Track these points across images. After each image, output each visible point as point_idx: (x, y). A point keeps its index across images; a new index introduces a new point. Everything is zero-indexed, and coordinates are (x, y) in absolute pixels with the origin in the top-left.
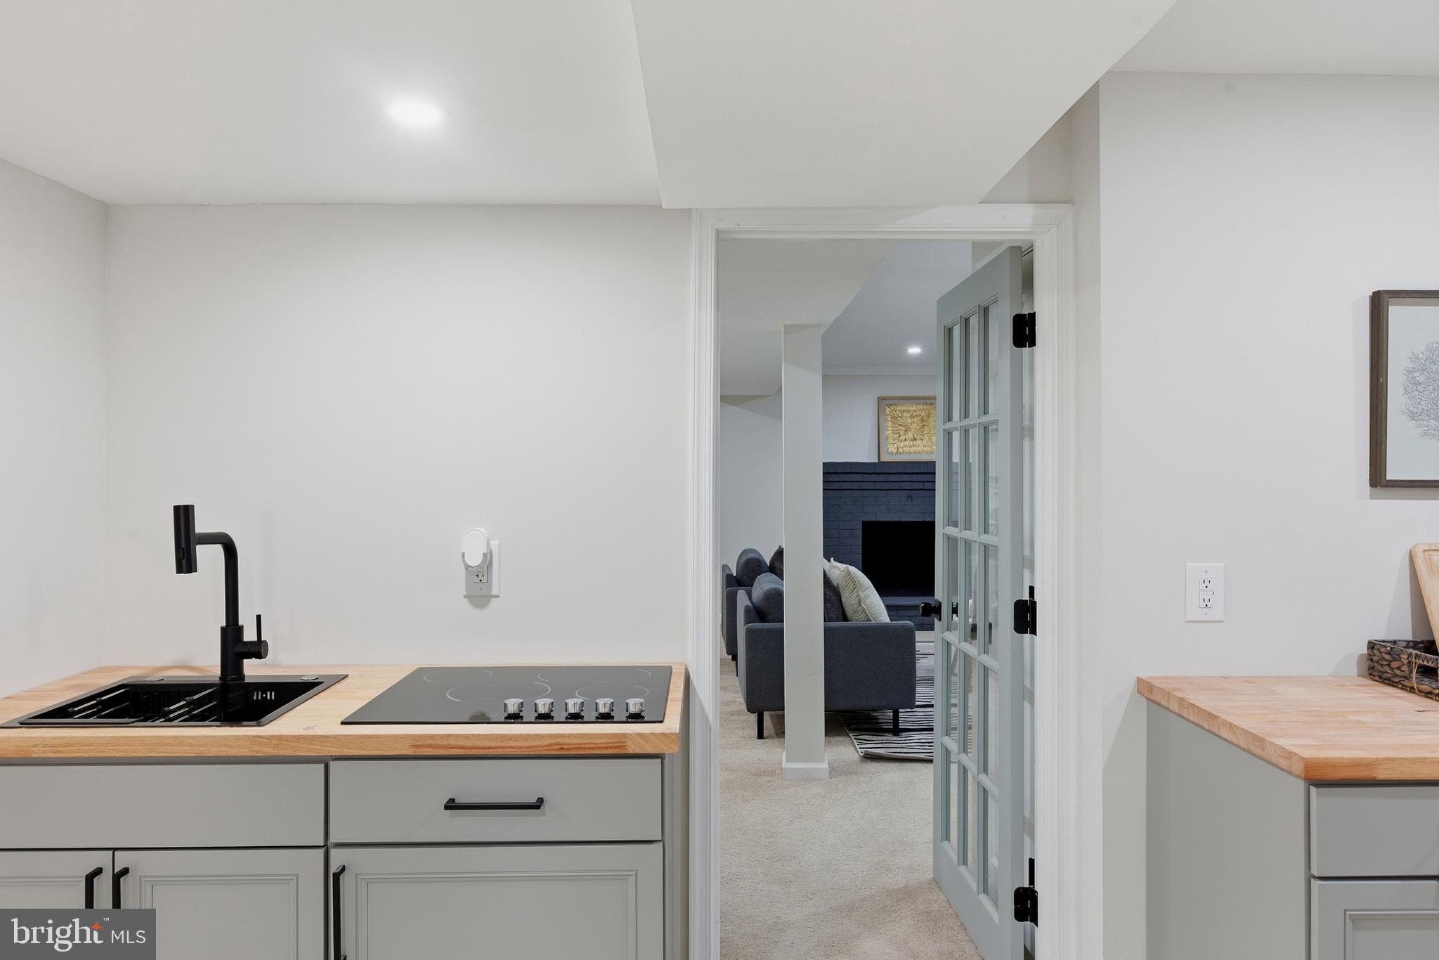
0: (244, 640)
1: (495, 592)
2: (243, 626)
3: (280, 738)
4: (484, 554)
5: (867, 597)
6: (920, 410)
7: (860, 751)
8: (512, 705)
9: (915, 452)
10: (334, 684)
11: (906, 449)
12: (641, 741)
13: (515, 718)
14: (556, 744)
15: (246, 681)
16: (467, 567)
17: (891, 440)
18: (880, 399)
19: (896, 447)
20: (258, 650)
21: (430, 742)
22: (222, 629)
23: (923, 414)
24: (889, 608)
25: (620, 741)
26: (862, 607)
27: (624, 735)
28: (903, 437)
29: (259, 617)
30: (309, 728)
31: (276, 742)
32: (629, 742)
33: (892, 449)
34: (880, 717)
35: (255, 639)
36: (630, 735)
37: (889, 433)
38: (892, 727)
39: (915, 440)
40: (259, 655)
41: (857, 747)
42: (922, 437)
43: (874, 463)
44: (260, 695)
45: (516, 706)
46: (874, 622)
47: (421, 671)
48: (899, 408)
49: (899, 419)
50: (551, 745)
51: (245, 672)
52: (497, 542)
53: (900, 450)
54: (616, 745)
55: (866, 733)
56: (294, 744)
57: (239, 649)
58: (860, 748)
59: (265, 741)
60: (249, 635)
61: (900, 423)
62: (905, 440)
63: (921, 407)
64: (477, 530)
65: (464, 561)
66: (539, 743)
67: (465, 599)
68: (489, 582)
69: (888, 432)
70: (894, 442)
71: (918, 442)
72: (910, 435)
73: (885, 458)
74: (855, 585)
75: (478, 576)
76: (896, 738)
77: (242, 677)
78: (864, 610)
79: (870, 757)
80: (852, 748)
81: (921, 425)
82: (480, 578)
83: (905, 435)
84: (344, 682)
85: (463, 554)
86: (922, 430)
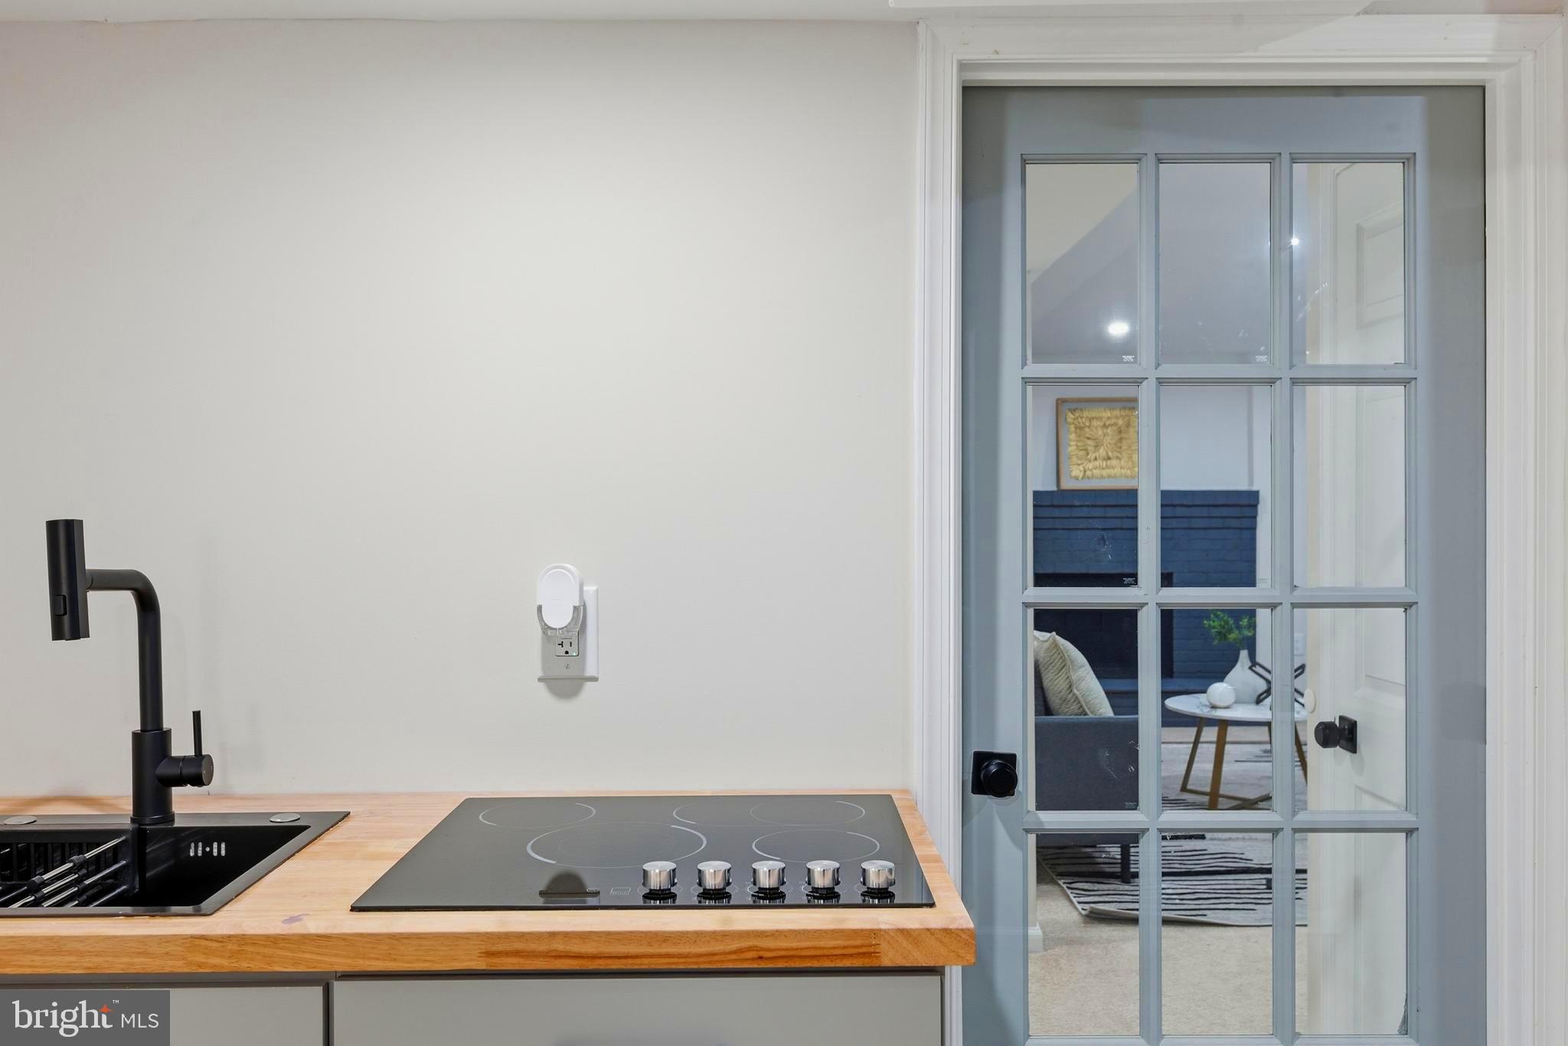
0: (173, 755)
1: (590, 671)
2: (169, 731)
3: (244, 940)
4: (575, 607)
5: (1081, 679)
6: (1117, 418)
7: (1079, 907)
8: (658, 871)
9: (1109, 476)
10: (328, 829)
11: (1096, 472)
12: (905, 943)
13: (661, 898)
14: (750, 949)
15: (176, 825)
16: (546, 628)
17: (1075, 459)
18: (1060, 403)
19: (1082, 469)
20: (196, 771)
21: (519, 946)
22: (135, 735)
23: (1120, 422)
24: (1109, 694)
25: (867, 942)
26: (1074, 694)
27: (875, 933)
28: (1092, 456)
29: (197, 716)
30: (293, 919)
31: (235, 947)
32: (884, 946)
33: (1077, 472)
34: (1097, 855)
35: (192, 753)
36: (886, 931)
37: (1072, 449)
38: (1119, 870)
39: (1109, 458)
40: (198, 781)
41: (1075, 900)
42: (1119, 455)
43: (1053, 492)
44: (200, 849)
45: (664, 875)
46: (1091, 716)
47: (471, 806)
48: (1086, 414)
49: (1087, 430)
50: (740, 951)
51: (173, 810)
52: (594, 588)
53: (1088, 473)
54: (860, 950)
55: (1083, 879)
56: (266, 951)
57: (164, 770)
58: (1079, 903)
59: (215, 945)
60: (181, 746)
61: (1087, 435)
62: (1096, 459)
63: (1117, 413)
64: (563, 568)
65: (541, 619)
66: (718, 947)
67: (542, 684)
68: (581, 654)
69: (1071, 447)
70: (1079, 462)
71: (1114, 462)
72: (1102, 452)
73: (1067, 484)
74: (1064, 663)
75: (561, 644)
76: (1127, 887)
77: (169, 817)
78: (1077, 698)
79: (1097, 917)
80: (1067, 903)
81: (1119, 437)
82: (567, 647)
83: (1095, 452)
84: (344, 826)
85: (540, 608)
86: (1119, 444)
